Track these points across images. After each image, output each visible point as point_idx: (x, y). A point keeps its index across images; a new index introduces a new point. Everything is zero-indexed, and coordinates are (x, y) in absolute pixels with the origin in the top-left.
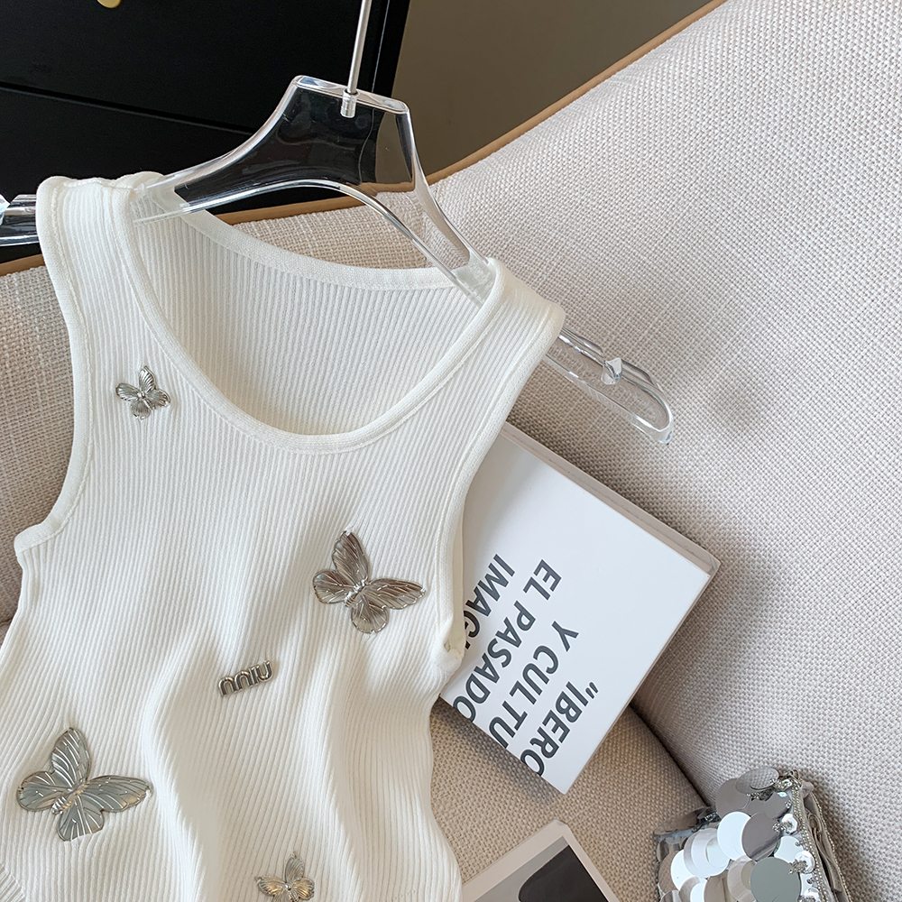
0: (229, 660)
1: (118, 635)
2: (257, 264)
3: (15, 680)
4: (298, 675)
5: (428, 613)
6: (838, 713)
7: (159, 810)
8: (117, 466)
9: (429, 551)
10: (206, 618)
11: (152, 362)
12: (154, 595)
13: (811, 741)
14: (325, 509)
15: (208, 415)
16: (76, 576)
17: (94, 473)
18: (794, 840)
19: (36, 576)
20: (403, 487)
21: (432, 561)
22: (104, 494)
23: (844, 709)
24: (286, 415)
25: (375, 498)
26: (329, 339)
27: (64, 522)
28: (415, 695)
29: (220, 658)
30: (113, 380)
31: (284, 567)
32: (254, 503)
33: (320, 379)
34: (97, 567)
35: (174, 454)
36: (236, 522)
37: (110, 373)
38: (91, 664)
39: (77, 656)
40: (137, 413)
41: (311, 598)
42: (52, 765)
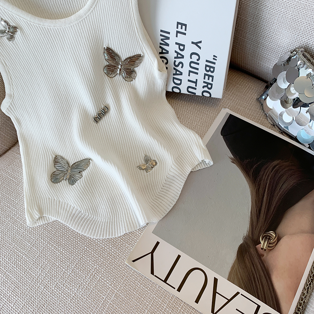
0: (92, 111)
1: (52, 121)
3: (30, 151)
4: (117, 105)
5: (148, 63)
6: (303, 18)
7: (97, 164)
8: (16, 64)
10: (77, 101)
11: (2, 16)
12: (55, 102)
13: (297, 35)
14: (93, 42)
15: (33, 26)
16: (27, 110)
17: (10, 70)
18: (304, 68)
19: (15, 117)
20: (115, 19)
21: (139, 43)
23: (305, 15)
25: (107, 29)
27: (12, 94)
28: (158, 94)
29: (89, 112)
31: (91, 70)
32: (68, 53)
36: (67, 63)
38: (49, 134)
39: (44, 135)
40: (10, 40)
41: (107, 78)
42: (56, 169)
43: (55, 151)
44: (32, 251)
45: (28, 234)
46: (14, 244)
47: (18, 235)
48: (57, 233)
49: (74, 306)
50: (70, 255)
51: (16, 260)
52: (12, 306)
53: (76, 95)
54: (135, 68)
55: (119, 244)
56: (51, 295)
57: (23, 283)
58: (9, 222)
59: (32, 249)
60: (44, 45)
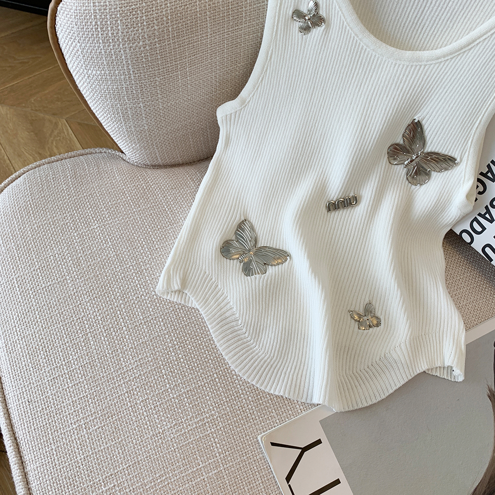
0: (334, 192)
1: (272, 171)
3: (215, 190)
5: (457, 176)
7: (295, 268)
8: (284, 66)
9: (467, 136)
10: (322, 166)
12: (295, 149)
14: (407, 103)
16: (250, 134)
17: (270, 69)
19: (228, 133)
21: (467, 143)
22: (273, 84)
24: (393, 38)
27: (248, 100)
28: (438, 225)
29: (328, 190)
30: (292, 6)
31: (375, 138)
34: (263, 130)
35: (320, 60)
36: (350, 107)
38: (256, 185)
39: (248, 181)
40: (302, 31)
41: (385, 161)
42: (236, 237)
43: (248, 211)
44: (139, 328)
45: (148, 302)
46: (121, 301)
47: (133, 294)
48: (188, 327)
49: (152, 447)
50: (188, 370)
51: (111, 326)
52: (70, 385)
53: (328, 157)
54: (433, 172)
55: (264, 403)
56: (130, 408)
57: (102, 365)
58: (131, 267)
59: (141, 326)
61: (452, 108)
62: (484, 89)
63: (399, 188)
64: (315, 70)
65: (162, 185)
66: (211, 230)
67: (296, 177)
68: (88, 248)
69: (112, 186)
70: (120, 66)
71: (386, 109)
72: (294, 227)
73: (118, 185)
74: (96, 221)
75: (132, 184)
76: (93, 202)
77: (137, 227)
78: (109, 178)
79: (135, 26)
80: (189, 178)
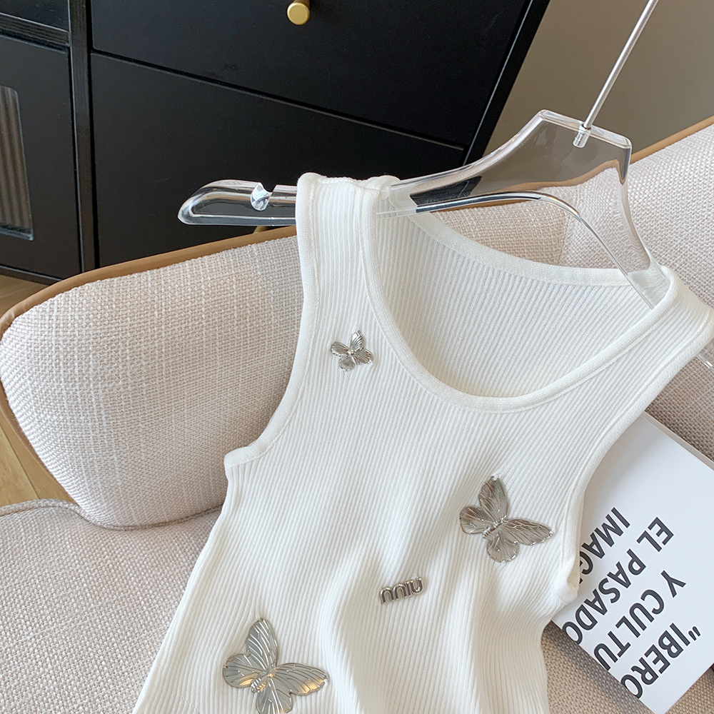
0: (389, 574)
2: (459, 256)
4: (443, 593)
5: (553, 551)
9: (562, 501)
10: (373, 536)
11: (366, 328)
12: (334, 513)
14: (482, 457)
15: (400, 372)
16: (272, 491)
17: (300, 410)
19: (240, 488)
20: (550, 447)
21: (563, 509)
22: (305, 427)
24: (459, 378)
26: (506, 319)
27: (268, 448)
29: (382, 571)
30: (330, 339)
31: (443, 501)
32: (424, 446)
33: (492, 350)
34: (290, 485)
35: (366, 401)
36: (407, 460)
37: (329, 334)
38: (278, 565)
39: (267, 558)
40: (343, 366)
41: (457, 529)
42: (248, 649)
43: (266, 605)
53: (381, 524)
54: (521, 545)
60: (392, 409)
61: (540, 466)
62: (578, 445)
63: (478, 567)
64: (361, 413)
65: (136, 561)
66: (209, 639)
67: (337, 552)
68: (14, 675)
69: (60, 565)
70: (88, 411)
71: (455, 465)
72: (334, 633)
73: (69, 564)
74: (30, 628)
75: (91, 561)
76: (28, 594)
77: (94, 635)
78: (56, 551)
79: (113, 361)
80: (178, 548)
